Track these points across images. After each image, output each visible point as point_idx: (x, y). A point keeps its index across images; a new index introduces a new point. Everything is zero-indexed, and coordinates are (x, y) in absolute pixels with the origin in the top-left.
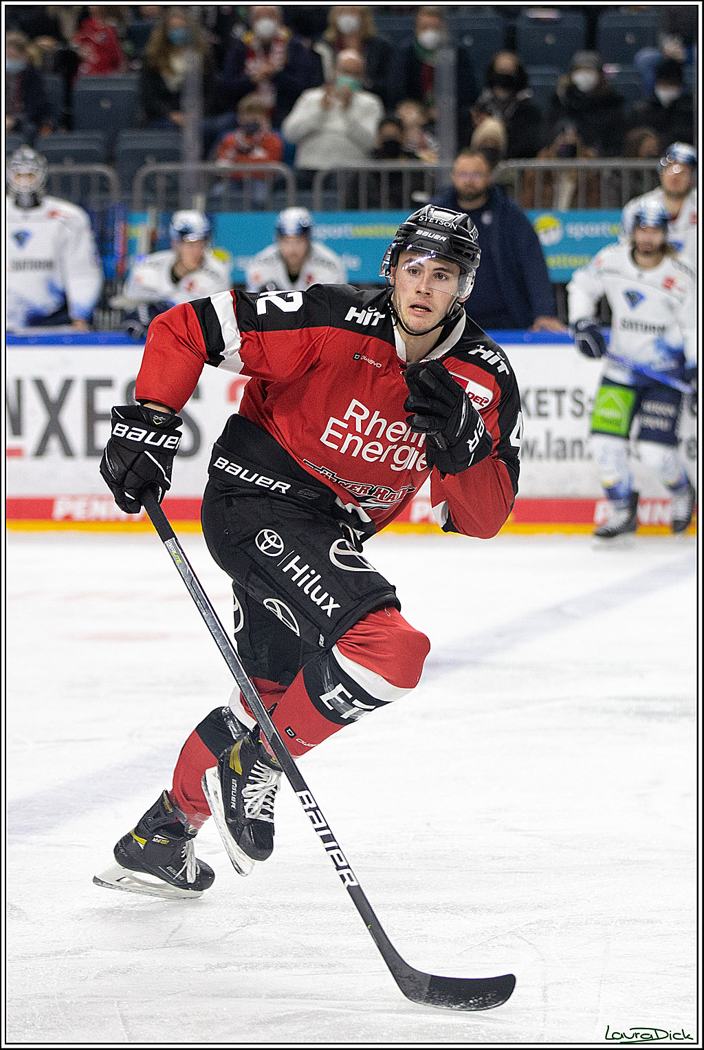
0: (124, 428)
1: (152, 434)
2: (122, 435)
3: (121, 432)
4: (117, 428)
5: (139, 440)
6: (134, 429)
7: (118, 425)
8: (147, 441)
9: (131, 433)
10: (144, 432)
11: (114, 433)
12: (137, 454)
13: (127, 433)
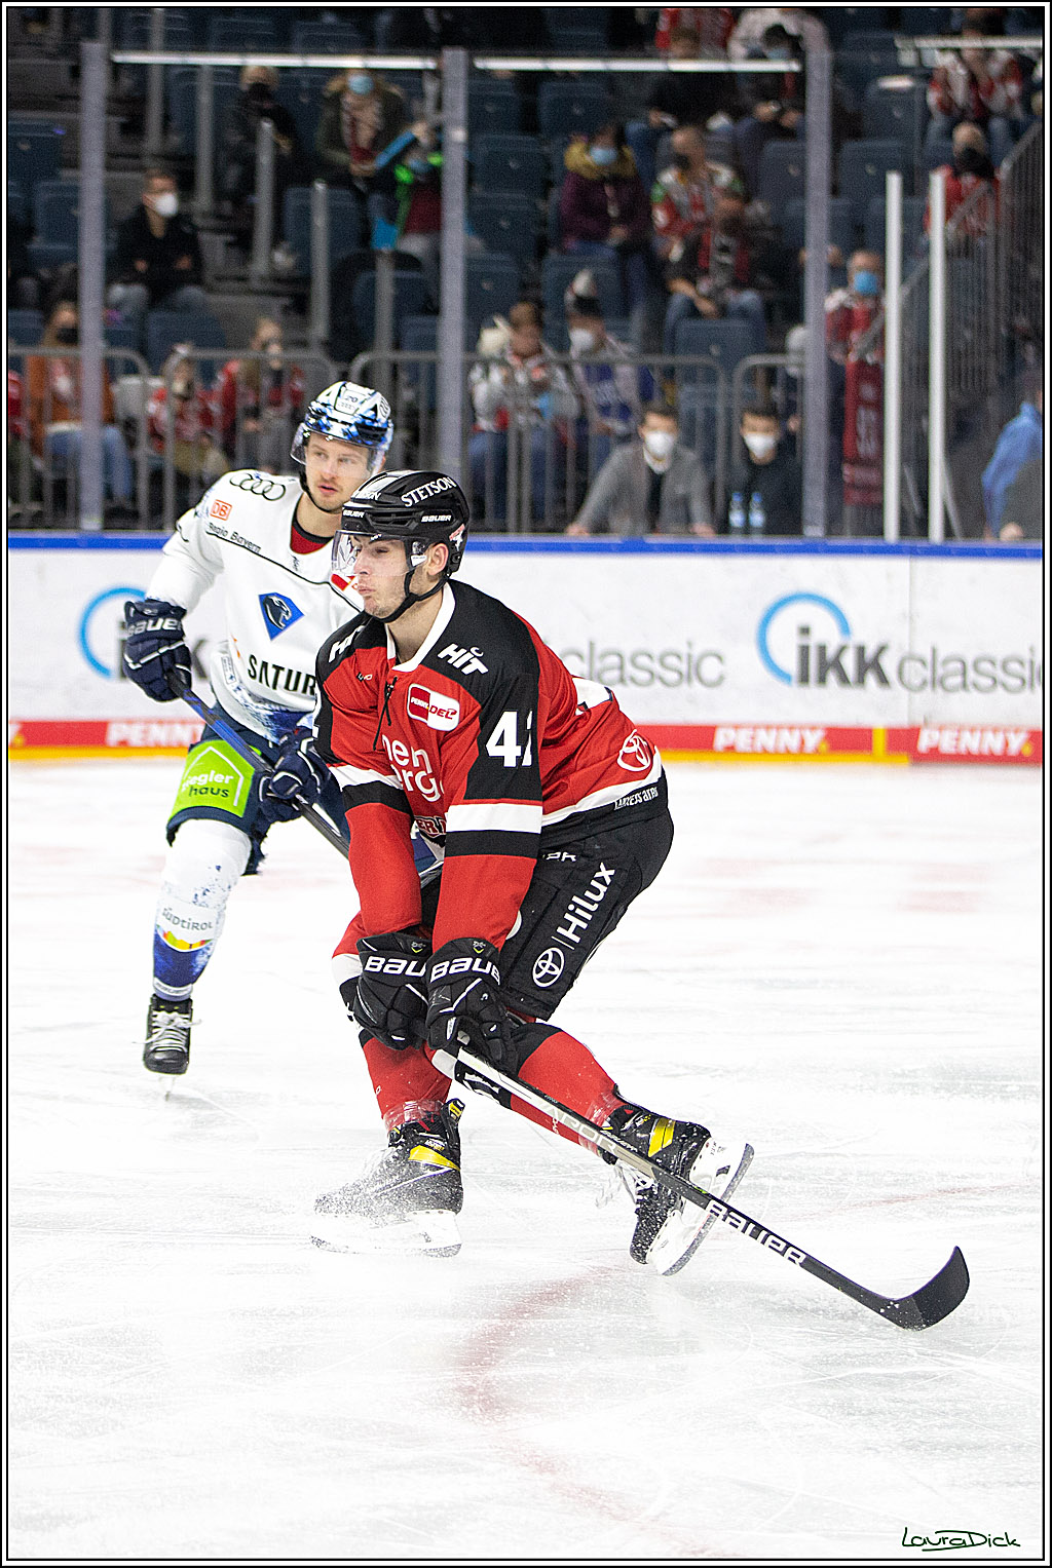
0: (379, 962)
1: (414, 963)
2: (378, 970)
3: (375, 967)
4: (369, 963)
5: (399, 972)
6: (391, 960)
7: (371, 958)
8: (409, 972)
9: (388, 966)
10: (404, 963)
11: (367, 968)
12: (396, 989)
13: (384, 966)
